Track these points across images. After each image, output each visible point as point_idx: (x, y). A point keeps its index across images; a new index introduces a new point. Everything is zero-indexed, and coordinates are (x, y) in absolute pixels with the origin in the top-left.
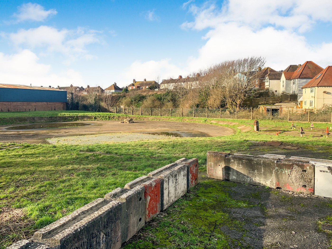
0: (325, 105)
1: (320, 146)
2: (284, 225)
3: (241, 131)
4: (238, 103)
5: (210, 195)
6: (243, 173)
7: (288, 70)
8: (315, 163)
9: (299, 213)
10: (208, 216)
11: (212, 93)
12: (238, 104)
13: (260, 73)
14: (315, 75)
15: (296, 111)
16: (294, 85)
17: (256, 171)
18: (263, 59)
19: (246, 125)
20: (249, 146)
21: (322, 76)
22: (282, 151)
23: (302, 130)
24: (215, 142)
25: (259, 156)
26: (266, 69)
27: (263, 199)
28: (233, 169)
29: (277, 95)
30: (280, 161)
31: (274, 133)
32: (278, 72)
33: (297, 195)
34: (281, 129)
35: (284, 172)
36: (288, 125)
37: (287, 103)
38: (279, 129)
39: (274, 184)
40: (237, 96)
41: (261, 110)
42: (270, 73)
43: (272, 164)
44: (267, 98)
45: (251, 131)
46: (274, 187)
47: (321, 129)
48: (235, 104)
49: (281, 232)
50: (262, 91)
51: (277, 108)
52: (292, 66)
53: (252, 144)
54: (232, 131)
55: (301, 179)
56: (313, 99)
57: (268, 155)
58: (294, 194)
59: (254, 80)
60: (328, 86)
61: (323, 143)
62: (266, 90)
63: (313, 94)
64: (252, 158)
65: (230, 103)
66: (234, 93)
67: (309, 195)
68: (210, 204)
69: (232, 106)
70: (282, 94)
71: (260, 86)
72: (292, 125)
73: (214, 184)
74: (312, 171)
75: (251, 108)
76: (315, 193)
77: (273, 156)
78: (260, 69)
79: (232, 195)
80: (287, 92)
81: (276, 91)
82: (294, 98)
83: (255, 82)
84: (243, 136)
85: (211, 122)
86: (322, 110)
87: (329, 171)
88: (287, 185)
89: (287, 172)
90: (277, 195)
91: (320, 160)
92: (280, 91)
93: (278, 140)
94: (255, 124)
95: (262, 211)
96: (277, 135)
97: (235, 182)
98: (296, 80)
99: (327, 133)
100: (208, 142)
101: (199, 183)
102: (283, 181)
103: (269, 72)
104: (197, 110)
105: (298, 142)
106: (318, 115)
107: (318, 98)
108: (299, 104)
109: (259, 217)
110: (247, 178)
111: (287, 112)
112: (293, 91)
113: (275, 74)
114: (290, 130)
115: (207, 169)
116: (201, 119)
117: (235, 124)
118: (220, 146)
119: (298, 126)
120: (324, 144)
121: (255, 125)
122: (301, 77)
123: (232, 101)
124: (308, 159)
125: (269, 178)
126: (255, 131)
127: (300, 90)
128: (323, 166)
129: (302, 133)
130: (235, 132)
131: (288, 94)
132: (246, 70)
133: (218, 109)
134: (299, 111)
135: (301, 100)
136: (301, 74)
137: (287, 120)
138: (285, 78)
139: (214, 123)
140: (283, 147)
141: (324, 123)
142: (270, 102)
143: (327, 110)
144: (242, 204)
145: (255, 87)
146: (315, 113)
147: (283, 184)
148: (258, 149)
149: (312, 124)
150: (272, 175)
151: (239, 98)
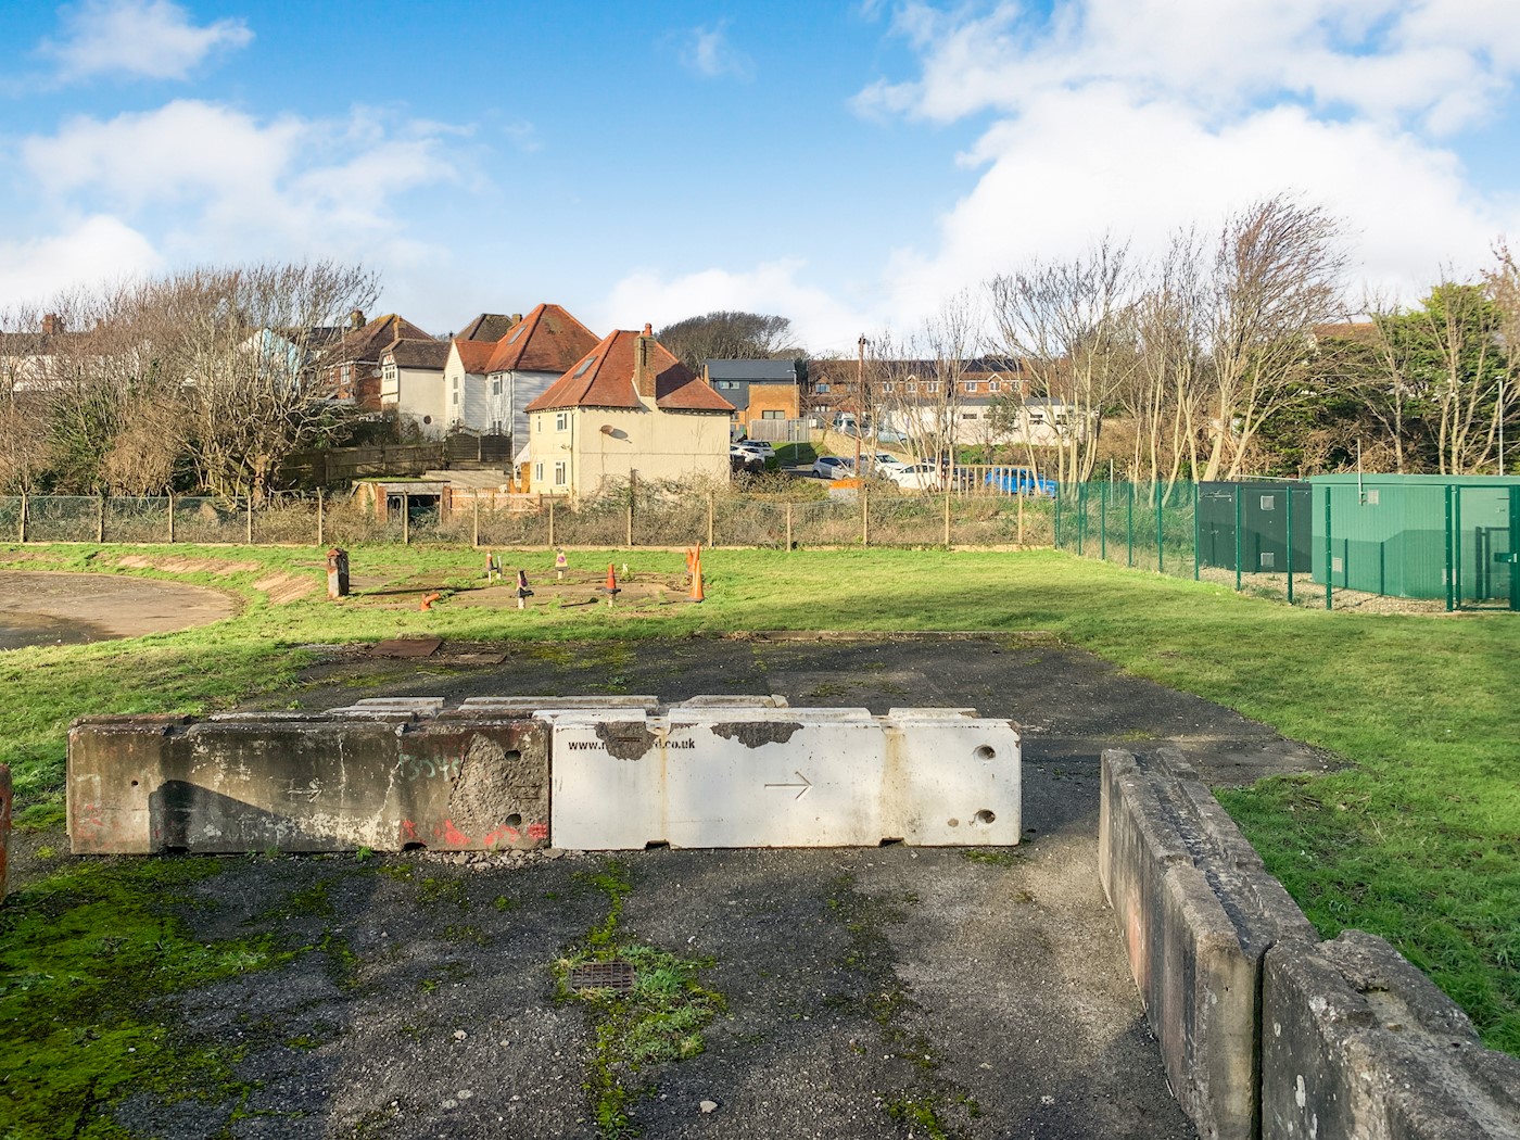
0: (609, 479)
1: (584, 643)
2: (425, 1013)
3: (268, 602)
4: (259, 468)
5: (71, 946)
6: (253, 804)
7: (473, 335)
8: (553, 716)
9: (490, 941)
10: (48, 1067)
11: (129, 419)
12: (260, 476)
13: (359, 335)
14: (572, 363)
15: (505, 504)
16: (498, 397)
17: (314, 786)
18: (370, 277)
19: (295, 569)
20: (296, 669)
21: (597, 367)
22: (440, 678)
23: (524, 583)
24: (129, 667)
25: (328, 714)
26: (384, 322)
27: (341, 913)
28: (207, 793)
29: (429, 438)
30: (418, 725)
31: (415, 600)
32: (433, 337)
33: (484, 864)
34: (444, 583)
35: (433, 773)
36: (472, 561)
37: (471, 472)
38: (435, 584)
39: (396, 834)
40: (256, 434)
41: (364, 503)
42: (401, 342)
43: (383, 743)
44: (391, 447)
45: (315, 600)
46: (393, 845)
47: (594, 574)
48: (246, 473)
49: (411, 1045)
50: (369, 418)
51: (432, 493)
52: (488, 318)
53: (314, 660)
54: (227, 602)
55: (500, 793)
56: (565, 457)
57: (371, 704)
58: (475, 859)
59: (332, 366)
60: (614, 408)
61: (596, 627)
62: (385, 414)
63: (566, 434)
64: (296, 725)
65: (222, 470)
66: (242, 424)
67: (531, 856)
68: (69, 997)
69: (230, 484)
70: (452, 431)
71: (360, 394)
72: (488, 561)
73: (102, 883)
74: (539, 750)
75: (320, 493)
76: (553, 842)
77: (390, 708)
78: (361, 320)
79: (195, 922)
80: (469, 426)
81: (427, 420)
82: (496, 449)
83: (338, 375)
84: (275, 624)
85: (122, 564)
86: (600, 499)
87: (600, 742)
88: (448, 824)
89: (445, 768)
90: (405, 880)
91: (571, 702)
92: (443, 420)
93: (426, 631)
94: (333, 563)
95: (336, 970)
96: (427, 609)
97: (213, 854)
98: (506, 376)
99: (610, 587)
100: (94, 668)
101: (18, 893)
102: (433, 812)
103: (396, 334)
104: (42, 506)
105: (503, 632)
106: (583, 519)
107: (583, 451)
108: (518, 473)
109: (314, 1003)
110: (275, 824)
111: (471, 508)
112: (494, 423)
113: (422, 345)
114: (478, 583)
115: (68, 813)
116: (66, 548)
117: (241, 567)
118: (152, 682)
119: (511, 567)
120: (599, 634)
121: (332, 569)
122: (524, 364)
123: (231, 457)
124: (530, 702)
125: (374, 806)
126: (331, 596)
127: (518, 420)
128: (581, 723)
129: (523, 594)
130: (240, 605)
131: (474, 435)
132: (296, 320)
133: (159, 497)
134: (519, 506)
135: (526, 460)
136: (521, 355)
137: (472, 542)
138: (461, 364)
139: (136, 569)
140: (443, 659)
141: (603, 549)
142: (404, 465)
143: (614, 498)
144: (243, 954)
145: (336, 397)
146: (576, 509)
147: (431, 827)
148: (338, 679)
149: (563, 556)
150: (383, 796)
151: (265, 446)
